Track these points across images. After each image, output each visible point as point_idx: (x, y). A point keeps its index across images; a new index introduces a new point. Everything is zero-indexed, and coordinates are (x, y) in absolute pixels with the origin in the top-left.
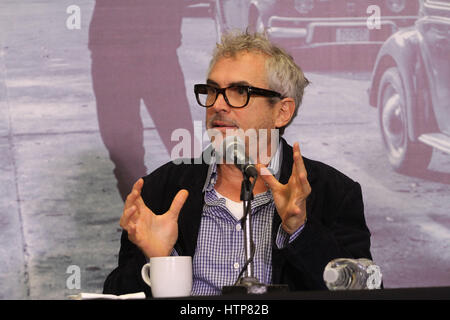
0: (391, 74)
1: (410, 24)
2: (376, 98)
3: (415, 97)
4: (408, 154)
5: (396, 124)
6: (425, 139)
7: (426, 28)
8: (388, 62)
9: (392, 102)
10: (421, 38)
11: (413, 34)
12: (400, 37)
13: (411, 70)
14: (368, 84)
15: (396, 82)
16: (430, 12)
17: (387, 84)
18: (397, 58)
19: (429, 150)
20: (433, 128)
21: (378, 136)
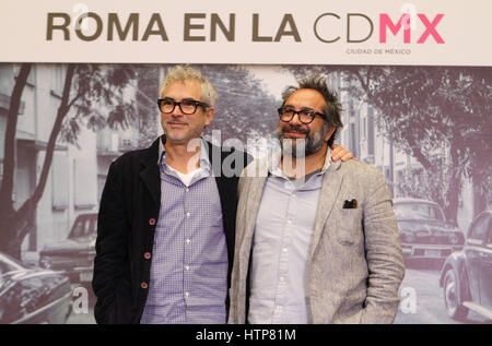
0: (450, 272)
1: (461, 249)
2: (443, 283)
3: (461, 284)
4: (457, 310)
5: (452, 296)
6: (466, 304)
7: (468, 252)
8: (449, 267)
9: (450, 286)
10: (465, 256)
11: (462, 254)
12: (455, 255)
13: (460, 271)
14: (439, 277)
15: (453, 277)
16: (470, 244)
17: (449, 277)
18: (453, 264)
19: (467, 309)
20: (470, 299)
21: (443, 301)
